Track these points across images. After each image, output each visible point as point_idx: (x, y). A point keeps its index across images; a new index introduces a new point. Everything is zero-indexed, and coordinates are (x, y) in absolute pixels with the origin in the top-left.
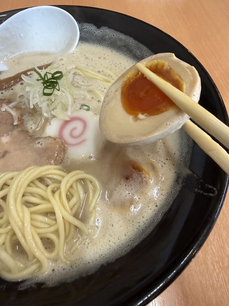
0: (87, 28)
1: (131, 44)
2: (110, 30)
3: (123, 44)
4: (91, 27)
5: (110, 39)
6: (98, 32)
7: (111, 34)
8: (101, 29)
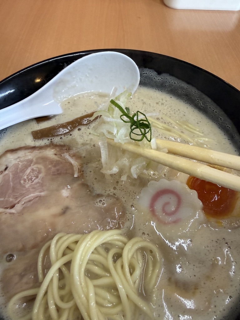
0: (147, 73)
1: (194, 93)
2: (171, 77)
3: (184, 93)
4: (151, 72)
5: (170, 86)
6: (159, 78)
7: (172, 81)
8: (161, 75)
